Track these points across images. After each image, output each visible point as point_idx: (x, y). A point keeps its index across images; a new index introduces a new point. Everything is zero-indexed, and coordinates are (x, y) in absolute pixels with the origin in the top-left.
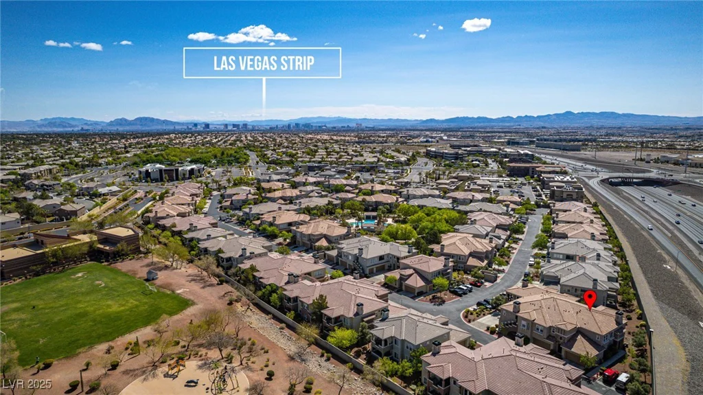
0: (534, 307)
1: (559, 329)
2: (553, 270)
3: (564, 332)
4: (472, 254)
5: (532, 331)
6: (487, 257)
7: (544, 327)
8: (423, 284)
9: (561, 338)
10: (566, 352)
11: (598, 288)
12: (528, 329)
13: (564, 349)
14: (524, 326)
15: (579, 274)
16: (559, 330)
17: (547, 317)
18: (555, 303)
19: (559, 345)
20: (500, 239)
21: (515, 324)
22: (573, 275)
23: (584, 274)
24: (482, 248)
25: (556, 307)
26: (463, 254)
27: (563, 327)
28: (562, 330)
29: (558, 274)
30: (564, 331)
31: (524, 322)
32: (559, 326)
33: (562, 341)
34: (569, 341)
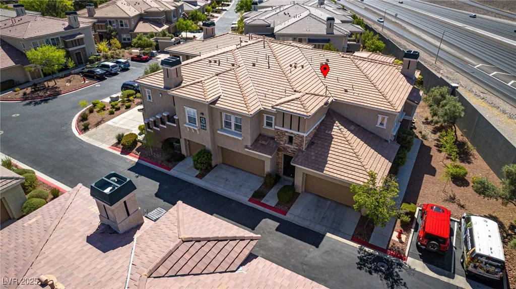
0: (216, 68)
1: (284, 114)
2: (263, 18)
3: (297, 120)
4: (143, 17)
5: (213, 132)
6: (168, 21)
7: (243, 116)
8: (11, 63)
9: (291, 139)
10: (307, 176)
11: (336, 32)
12: (203, 127)
13: (301, 169)
14: (192, 120)
15: (301, 17)
16: (285, 117)
17: (249, 88)
18: (269, 52)
19: (288, 159)
20: (196, 5)
21: (171, 119)
22: (292, 20)
23: (310, 15)
24: (158, 6)
25: (272, 59)
26: (125, 16)
27: (294, 108)
28: (292, 116)
29: (269, 21)
30: (300, 118)
31: (191, 111)
32: (284, 108)
33: (292, 147)
34: (311, 144)
